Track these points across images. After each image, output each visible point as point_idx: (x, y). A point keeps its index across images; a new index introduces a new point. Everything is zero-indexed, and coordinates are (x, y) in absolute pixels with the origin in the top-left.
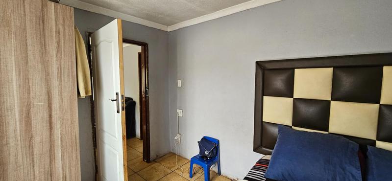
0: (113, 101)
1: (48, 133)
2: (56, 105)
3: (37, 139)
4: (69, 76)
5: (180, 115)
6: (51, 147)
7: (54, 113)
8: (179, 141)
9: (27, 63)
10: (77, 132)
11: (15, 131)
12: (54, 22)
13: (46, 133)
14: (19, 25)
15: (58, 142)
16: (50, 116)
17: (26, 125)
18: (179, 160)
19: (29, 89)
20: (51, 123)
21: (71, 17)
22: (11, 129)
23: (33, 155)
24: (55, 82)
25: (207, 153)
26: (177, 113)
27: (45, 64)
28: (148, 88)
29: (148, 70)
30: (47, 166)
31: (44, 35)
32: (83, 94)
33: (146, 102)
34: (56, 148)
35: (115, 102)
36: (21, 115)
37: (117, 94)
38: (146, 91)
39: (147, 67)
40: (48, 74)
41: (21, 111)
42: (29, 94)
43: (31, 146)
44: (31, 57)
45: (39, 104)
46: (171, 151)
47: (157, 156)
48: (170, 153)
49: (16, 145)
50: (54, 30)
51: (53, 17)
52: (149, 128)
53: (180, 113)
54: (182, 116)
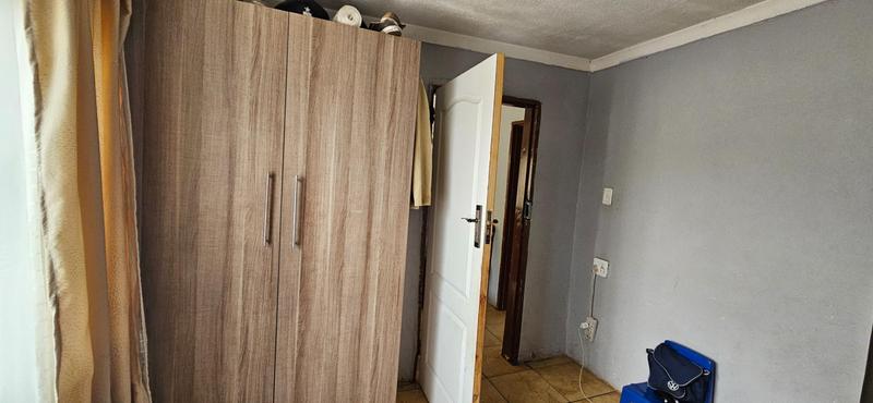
0: (470, 221)
1: (363, 265)
2: (378, 218)
3: (348, 270)
4: (401, 166)
5: (602, 273)
6: (364, 288)
7: (374, 230)
8: (591, 336)
9: (349, 142)
10: (403, 271)
11: (325, 251)
12: (391, 70)
13: (360, 263)
14: (346, 79)
15: (374, 283)
16: (369, 235)
17: (338, 246)
18: (585, 381)
19: (347, 186)
20: (368, 247)
21: (416, 59)
22: (321, 246)
23: (341, 296)
24: (381, 177)
25: (673, 386)
26: (592, 267)
27: (372, 145)
28: (531, 201)
29: (535, 161)
30: (356, 320)
31: (375, 95)
32: (418, 203)
33: (522, 230)
34: (370, 292)
35: (474, 223)
36: (333, 228)
37: (479, 208)
38: (526, 210)
39: (532, 155)
40: (373, 163)
41: (334, 221)
42: (346, 193)
43: (340, 281)
44: (355, 133)
45: (357, 211)
46: (567, 352)
47: (534, 355)
48: (564, 356)
49: (324, 274)
50: (389, 85)
51: (391, 62)
52: (523, 289)
53: (601, 267)
54: (605, 276)
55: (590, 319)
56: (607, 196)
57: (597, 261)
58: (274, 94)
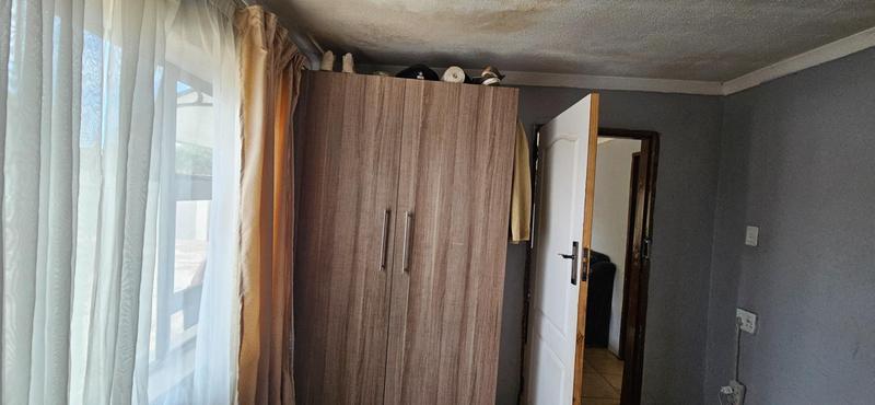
0: (565, 257)
1: (463, 295)
2: (477, 251)
3: (450, 297)
4: (499, 203)
5: (749, 328)
6: (463, 315)
7: (473, 262)
9: (452, 182)
10: (500, 304)
11: (429, 278)
12: (490, 118)
13: (460, 294)
14: (450, 128)
15: (472, 312)
16: (469, 266)
17: (441, 275)
19: (449, 220)
20: (467, 278)
21: (514, 104)
22: (426, 274)
23: (442, 320)
24: (481, 212)
26: (735, 320)
27: (472, 183)
28: (650, 239)
29: (654, 196)
30: (455, 346)
31: (476, 139)
32: (516, 237)
33: (641, 270)
34: (469, 320)
35: (570, 260)
36: (437, 257)
37: (575, 244)
38: (644, 246)
39: (651, 189)
40: (473, 200)
41: (438, 252)
42: (449, 227)
43: (442, 306)
44: (457, 174)
45: (458, 243)
49: (428, 300)
50: (489, 130)
51: (490, 110)
52: (643, 336)
53: (747, 320)
54: (752, 331)
55: (733, 383)
56: (752, 236)
57: (740, 313)
58: (392, 145)
